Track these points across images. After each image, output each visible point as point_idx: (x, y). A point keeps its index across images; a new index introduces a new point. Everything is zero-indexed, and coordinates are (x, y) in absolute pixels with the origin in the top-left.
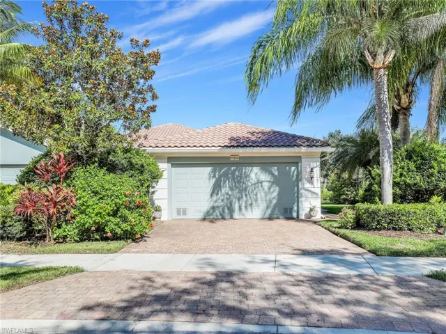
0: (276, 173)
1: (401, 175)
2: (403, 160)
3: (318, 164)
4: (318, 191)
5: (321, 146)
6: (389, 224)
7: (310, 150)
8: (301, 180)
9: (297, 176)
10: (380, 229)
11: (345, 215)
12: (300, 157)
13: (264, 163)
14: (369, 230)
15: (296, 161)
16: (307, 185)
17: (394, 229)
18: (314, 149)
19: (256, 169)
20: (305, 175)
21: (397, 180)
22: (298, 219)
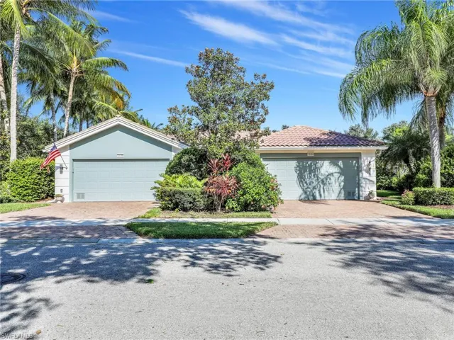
0: (342, 166)
1: (445, 168)
2: (445, 157)
3: (374, 158)
4: (374, 179)
5: (377, 145)
6: (441, 201)
7: (368, 148)
8: (361, 171)
9: (358, 167)
10: (435, 204)
11: (407, 195)
12: (360, 153)
13: (333, 158)
14: (427, 205)
15: (357, 157)
16: (365, 175)
17: (445, 204)
18: (372, 148)
19: (326, 163)
20: (364, 167)
21: (443, 171)
22: (359, 199)
